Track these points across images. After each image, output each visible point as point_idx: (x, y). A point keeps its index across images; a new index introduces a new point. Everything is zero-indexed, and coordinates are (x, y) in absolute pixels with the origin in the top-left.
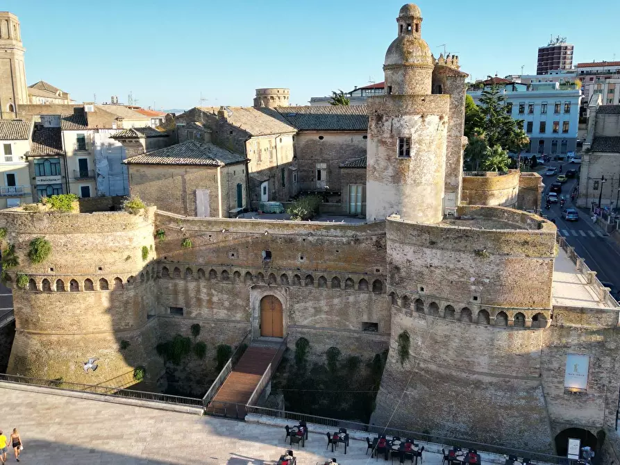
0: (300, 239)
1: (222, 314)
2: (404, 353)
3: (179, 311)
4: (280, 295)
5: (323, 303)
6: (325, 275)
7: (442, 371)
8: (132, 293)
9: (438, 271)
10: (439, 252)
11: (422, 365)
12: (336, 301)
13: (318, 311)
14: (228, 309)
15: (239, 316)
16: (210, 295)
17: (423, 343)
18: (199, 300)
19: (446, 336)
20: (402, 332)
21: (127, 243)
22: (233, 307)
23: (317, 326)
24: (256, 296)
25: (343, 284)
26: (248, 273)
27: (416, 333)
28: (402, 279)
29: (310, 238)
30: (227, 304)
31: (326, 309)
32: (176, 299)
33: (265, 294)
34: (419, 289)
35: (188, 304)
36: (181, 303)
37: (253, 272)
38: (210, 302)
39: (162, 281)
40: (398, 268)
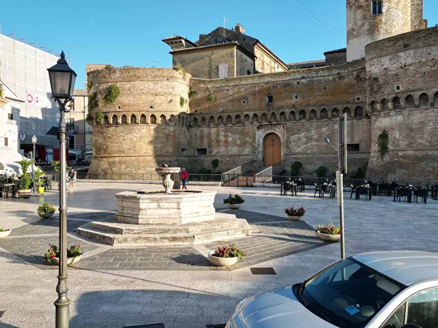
0: (295, 83)
1: (235, 150)
2: (383, 149)
3: (203, 151)
4: (279, 131)
5: (313, 132)
6: (316, 109)
7: (418, 153)
8: (172, 129)
9: (412, 68)
10: (412, 52)
11: (400, 153)
12: (324, 129)
13: (309, 139)
14: (240, 146)
15: (247, 150)
16: (226, 136)
17: (400, 135)
18: (218, 141)
19: (421, 123)
20: (380, 133)
21: (171, 90)
22: (243, 144)
23: (309, 152)
24: (260, 135)
25: (330, 114)
26: (255, 115)
27: (393, 129)
28: (380, 87)
29: (303, 81)
30: (238, 142)
31: (315, 137)
32: (202, 142)
33: (268, 132)
34: (395, 88)
35: (210, 146)
36: (205, 146)
37: (259, 113)
38: (226, 141)
39: (192, 129)
40: (376, 79)
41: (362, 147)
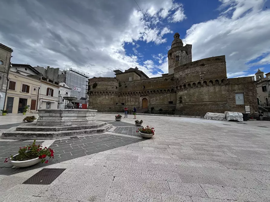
0: (152, 82)
1: (133, 103)
2: (181, 102)
3: (123, 104)
4: (147, 98)
5: (158, 97)
6: (159, 90)
7: (193, 103)
8: (113, 96)
9: (189, 74)
10: (189, 69)
11: (186, 104)
12: (161, 97)
13: (157, 100)
14: (134, 102)
15: (137, 104)
16: (130, 99)
17: (187, 97)
18: (128, 101)
19: (193, 93)
20: (180, 97)
21: (113, 84)
22: (136, 101)
23: (156, 104)
24: (141, 99)
25: (163, 92)
26: (139, 92)
27: (184, 95)
28: (179, 82)
29: (154, 81)
30: (134, 101)
31: (159, 99)
33: (143, 98)
34: (184, 82)
35: (125, 102)
36: (124, 102)
37: (141, 92)
38: (130, 101)
39: (120, 97)
40: (178, 79)
41: (174, 102)
